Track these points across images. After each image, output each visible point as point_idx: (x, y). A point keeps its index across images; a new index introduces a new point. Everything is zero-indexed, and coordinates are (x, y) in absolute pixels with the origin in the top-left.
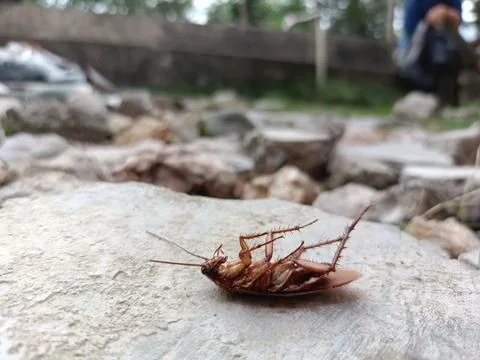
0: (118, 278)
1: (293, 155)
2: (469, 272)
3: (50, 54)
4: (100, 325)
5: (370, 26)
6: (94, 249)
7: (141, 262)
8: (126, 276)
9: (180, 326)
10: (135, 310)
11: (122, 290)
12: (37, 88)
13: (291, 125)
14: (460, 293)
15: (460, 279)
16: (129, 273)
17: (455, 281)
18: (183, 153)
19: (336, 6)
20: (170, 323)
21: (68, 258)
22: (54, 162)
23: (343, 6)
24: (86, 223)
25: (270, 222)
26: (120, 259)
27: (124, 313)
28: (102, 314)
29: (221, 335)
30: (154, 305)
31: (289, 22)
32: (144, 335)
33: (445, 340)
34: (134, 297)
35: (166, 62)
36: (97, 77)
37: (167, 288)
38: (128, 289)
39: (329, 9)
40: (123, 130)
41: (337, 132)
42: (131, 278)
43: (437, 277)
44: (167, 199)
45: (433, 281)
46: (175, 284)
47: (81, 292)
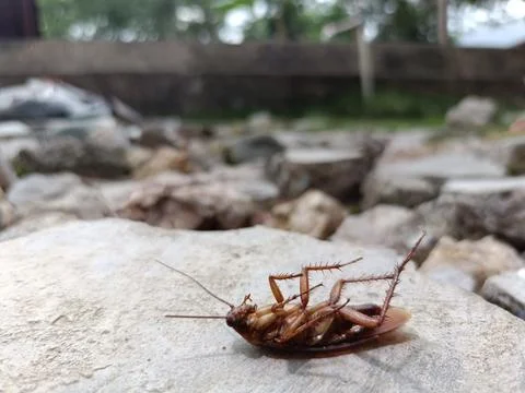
0: (58, 323)
1: (319, 178)
2: (466, 299)
3: (75, 89)
4: (21, 375)
5: (421, 29)
6: (44, 292)
7: (88, 304)
8: (67, 320)
9: (106, 372)
10: (64, 356)
11: (58, 336)
12: (57, 126)
13: (325, 145)
14: (449, 324)
15: (453, 308)
16: (71, 318)
17: (447, 310)
18: (195, 184)
19: (382, 12)
20: (96, 370)
21: (13, 303)
22: (57, 203)
23: (390, 10)
24: (44, 265)
25: (247, 253)
26: (66, 302)
27: (52, 360)
28: (28, 362)
29: (147, 382)
30: (86, 351)
31: (328, 33)
32: (64, 384)
33: (411, 381)
34: (68, 343)
35: (196, 87)
36: (123, 109)
37: (106, 332)
38: (63, 334)
39: (374, 16)
40: (142, 164)
41: (377, 149)
42: (71, 322)
43: (425, 307)
44: (140, 234)
45: (420, 311)
46: (117, 327)
47: (13, 339)
